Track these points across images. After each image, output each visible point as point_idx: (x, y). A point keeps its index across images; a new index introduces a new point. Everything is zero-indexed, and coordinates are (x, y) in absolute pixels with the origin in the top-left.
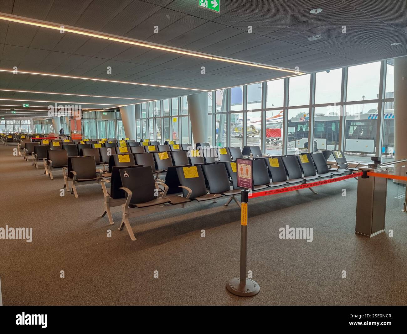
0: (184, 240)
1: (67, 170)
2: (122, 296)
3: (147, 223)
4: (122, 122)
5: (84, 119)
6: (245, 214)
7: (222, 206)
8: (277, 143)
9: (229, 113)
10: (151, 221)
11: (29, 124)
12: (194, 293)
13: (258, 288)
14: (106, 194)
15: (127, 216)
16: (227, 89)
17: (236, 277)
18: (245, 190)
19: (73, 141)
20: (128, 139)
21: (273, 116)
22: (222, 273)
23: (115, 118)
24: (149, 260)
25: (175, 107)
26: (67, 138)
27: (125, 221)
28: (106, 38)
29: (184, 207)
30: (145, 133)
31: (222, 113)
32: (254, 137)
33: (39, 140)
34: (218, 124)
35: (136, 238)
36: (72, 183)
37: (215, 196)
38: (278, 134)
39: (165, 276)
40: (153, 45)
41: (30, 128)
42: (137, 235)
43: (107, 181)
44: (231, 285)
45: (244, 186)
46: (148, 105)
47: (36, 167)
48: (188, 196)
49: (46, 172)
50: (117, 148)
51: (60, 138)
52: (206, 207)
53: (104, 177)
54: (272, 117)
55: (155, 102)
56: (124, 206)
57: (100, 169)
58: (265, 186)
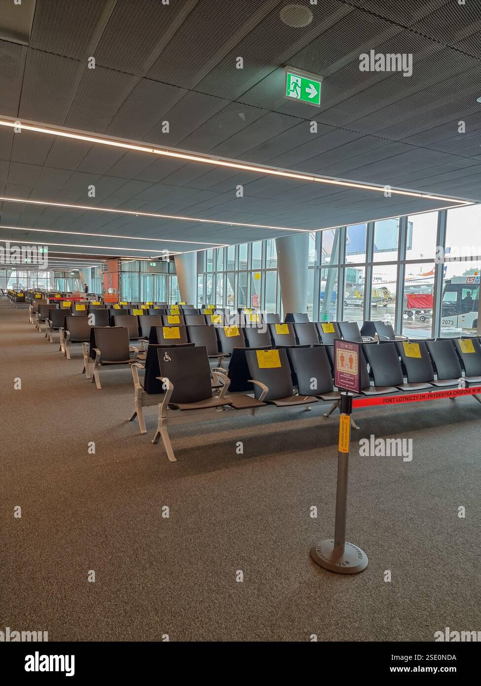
0: (251, 468)
1: (89, 347)
2: (142, 548)
3: (196, 435)
4: (176, 277)
5: (123, 272)
6: (346, 433)
7: (319, 418)
8: (425, 318)
9: (343, 266)
10: (202, 433)
11: (48, 277)
12: (255, 557)
13: (364, 561)
14: (138, 386)
15: (165, 422)
16: (341, 229)
17: (330, 538)
18: (347, 394)
19: (105, 304)
20: (184, 303)
21: (422, 273)
22: (307, 529)
23: (167, 272)
24: (191, 495)
25: (257, 255)
26: (97, 299)
27: (162, 429)
28: (150, 150)
29: (255, 415)
30: (210, 296)
31: (331, 266)
32: (387, 306)
33: (59, 302)
34: (323, 283)
35: (176, 458)
36: (94, 366)
37: (306, 399)
38: (428, 303)
39: (213, 524)
40: (220, 160)
41: (49, 284)
42: (177, 453)
43: (140, 366)
44: (318, 551)
45: (345, 386)
46: (216, 252)
47: (49, 340)
48: (262, 397)
49: (62, 348)
50: (164, 316)
51: (87, 299)
52: (293, 417)
53: (141, 359)
54: (419, 275)
55: (227, 247)
56: (161, 405)
57: (135, 347)
58: (394, 389)
